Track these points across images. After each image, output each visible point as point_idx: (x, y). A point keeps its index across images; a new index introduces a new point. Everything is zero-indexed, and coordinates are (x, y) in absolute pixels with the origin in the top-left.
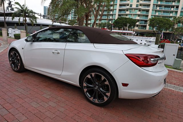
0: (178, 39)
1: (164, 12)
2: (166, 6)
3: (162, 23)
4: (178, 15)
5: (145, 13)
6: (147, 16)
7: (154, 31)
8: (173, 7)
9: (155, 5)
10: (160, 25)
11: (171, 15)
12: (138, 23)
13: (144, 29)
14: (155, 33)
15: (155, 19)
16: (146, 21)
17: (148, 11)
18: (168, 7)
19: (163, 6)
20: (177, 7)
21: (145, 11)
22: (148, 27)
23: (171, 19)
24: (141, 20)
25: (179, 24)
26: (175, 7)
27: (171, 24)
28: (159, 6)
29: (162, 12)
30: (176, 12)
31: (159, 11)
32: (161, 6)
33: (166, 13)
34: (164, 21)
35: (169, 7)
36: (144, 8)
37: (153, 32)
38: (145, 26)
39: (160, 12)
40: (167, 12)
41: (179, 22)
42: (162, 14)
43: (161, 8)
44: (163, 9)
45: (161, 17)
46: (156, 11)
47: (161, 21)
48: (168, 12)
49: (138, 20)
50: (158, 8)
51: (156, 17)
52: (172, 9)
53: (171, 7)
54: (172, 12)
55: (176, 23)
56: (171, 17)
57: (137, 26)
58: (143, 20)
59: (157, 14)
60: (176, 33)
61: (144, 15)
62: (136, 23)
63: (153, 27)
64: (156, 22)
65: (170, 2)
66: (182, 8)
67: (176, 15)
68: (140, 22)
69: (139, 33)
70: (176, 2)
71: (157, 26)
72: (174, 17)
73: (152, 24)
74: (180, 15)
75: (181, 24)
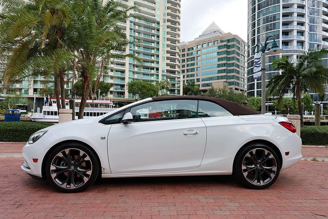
1: (144, 74)
2: (144, 67)
3: (146, 88)
4: (160, 79)
5: (119, 74)
6: (123, 79)
7: (136, 100)
8: (153, 69)
9: (131, 64)
10: (143, 91)
11: (153, 78)
12: (112, 89)
13: (122, 96)
15: (135, 84)
16: (123, 86)
17: (123, 72)
18: (147, 69)
19: (141, 66)
20: (157, 69)
21: (119, 71)
22: (127, 94)
23: (153, 83)
24: (116, 85)
25: (163, 90)
26: (155, 69)
27: (155, 90)
28: (136, 67)
29: (142, 75)
30: (158, 75)
31: (137, 73)
33: (146, 76)
34: (147, 86)
35: (149, 69)
36: (118, 68)
38: (123, 93)
39: (139, 74)
40: (148, 75)
41: (163, 88)
42: (141, 77)
43: (139, 68)
44: (142, 71)
45: (142, 81)
46: (134, 72)
47: (144, 87)
48: (149, 75)
49: (112, 85)
50: (136, 69)
51: (135, 80)
52: (153, 72)
53: (151, 69)
54: (152, 75)
55: (159, 88)
56: (153, 81)
57: (111, 92)
58: (118, 85)
59: (136, 76)
61: (118, 78)
62: (109, 89)
63: (134, 94)
64: (138, 87)
65: (149, 62)
66: (163, 71)
67: (158, 79)
68: (115, 87)
69: (116, 102)
70: (155, 63)
71: (138, 93)
72: (156, 81)
73: (133, 90)
74: (162, 79)
75: (165, 90)
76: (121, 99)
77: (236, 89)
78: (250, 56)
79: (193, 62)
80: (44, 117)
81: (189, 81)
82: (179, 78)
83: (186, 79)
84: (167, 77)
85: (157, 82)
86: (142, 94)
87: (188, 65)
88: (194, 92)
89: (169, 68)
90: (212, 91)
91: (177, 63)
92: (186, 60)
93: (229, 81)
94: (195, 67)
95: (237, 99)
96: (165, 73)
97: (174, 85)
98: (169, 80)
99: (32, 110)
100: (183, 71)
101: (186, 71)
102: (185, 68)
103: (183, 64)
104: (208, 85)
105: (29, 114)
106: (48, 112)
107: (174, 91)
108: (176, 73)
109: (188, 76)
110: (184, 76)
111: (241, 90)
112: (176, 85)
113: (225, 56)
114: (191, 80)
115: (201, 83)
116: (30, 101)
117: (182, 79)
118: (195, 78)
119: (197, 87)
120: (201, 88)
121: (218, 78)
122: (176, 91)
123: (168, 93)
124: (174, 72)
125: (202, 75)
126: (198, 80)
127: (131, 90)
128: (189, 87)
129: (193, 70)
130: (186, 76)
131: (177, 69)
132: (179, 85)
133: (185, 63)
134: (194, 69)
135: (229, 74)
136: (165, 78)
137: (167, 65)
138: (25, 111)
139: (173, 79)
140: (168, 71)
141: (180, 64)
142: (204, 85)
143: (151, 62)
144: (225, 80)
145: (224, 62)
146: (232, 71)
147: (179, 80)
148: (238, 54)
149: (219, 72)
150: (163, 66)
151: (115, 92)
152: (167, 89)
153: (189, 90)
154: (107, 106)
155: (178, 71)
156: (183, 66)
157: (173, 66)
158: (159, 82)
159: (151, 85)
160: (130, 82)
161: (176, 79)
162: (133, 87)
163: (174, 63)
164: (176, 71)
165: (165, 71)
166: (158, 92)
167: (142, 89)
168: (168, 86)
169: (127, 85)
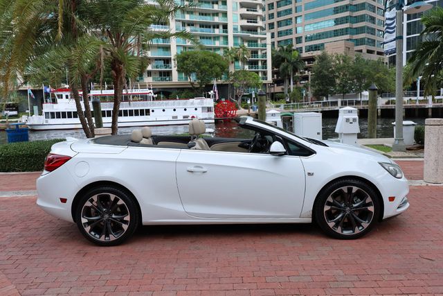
0: (244, 96)
1: (202, 37)
2: (203, 25)
3: (207, 63)
4: (231, 44)
5: (160, 41)
6: (168, 48)
7: (192, 84)
8: (218, 27)
9: (179, 21)
10: (202, 68)
11: (217, 44)
12: (149, 68)
13: (168, 79)
14: (196, 86)
15: (188, 56)
16: (167, 61)
18: (206, 27)
19: (196, 24)
20: (225, 27)
22: (175, 74)
23: (218, 52)
24: (157, 59)
25: (236, 64)
26: (221, 27)
27: (224, 63)
28: (189, 25)
29: (199, 39)
30: (226, 38)
32: (193, 25)
33: (206, 40)
34: (209, 58)
35: (210, 27)
36: (157, 30)
37: (191, 86)
38: (168, 74)
40: (208, 38)
41: (237, 59)
43: (192, 28)
44: (199, 31)
47: (204, 60)
48: (210, 38)
49: (149, 60)
50: (188, 29)
51: (187, 50)
52: (217, 32)
53: (214, 27)
54: (216, 38)
55: (230, 61)
56: (219, 48)
57: (149, 74)
58: (160, 59)
59: (188, 43)
60: (237, 84)
61: (159, 47)
62: (146, 67)
63: (188, 73)
64: (193, 62)
65: (209, 15)
66: (235, 29)
67: (227, 43)
68: (154, 63)
69: (157, 90)
70: (220, 15)
71: (194, 71)
72: (224, 48)
73: (185, 67)
74: (235, 44)
75: (240, 63)
76: (165, 84)
77: (369, 52)
79: (288, 7)
80: (47, 121)
81: (282, 44)
82: (265, 39)
83: (277, 39)
84: (243, 39)
85: (226, 49)
86: (202, 72)
87: (279, 14)
88: (292, 63)
89: (245, 23)
90: (323, 58)
91: (260, 12)
92: (275, 5)
93: (355, 37)
94: (293, 16)
95: (369, 72)
96: (239, 33)
97: (255, 53)
98: (246, 44)
99: (27, 111)
100: (271, 26)
101: (276, 25)
102: (275, 20)
103: (271, 12)
104: (316, 48)
105: (23, 119)
106: (53, 114)
107: (255, 63)
108: (259, 30)
109: (280, 34)
110: (273, 34)
111: (379, 53)
112: (259, 53)
114: (286, 41)
115: (304, 45)
116: (22, 97)
117: (269, 41)
118: (293, 36)
119: (296, 54)
120: (305, 55)
121: (336, 33)
122: (260, 64)
123: (246, 67)
124: (254, 30)
125: (306, 31)
126: (299, 40)
127: (182, 68)
128: (283, 55)
129: (288, 22)
130: (276, 34)
131: (260, 23)
132: (264, 52)
133: (275, 11)
134: (291, 19)
135: (355, 25)
136: (239, 41)
137: (243, 17)
138: (15, 113)
139: (254, 41)
140: (243, 28)
141: (265, 14)
142: (310, 49)
143: (213, 15)
144: (347, 37)
146: (362, 18)
147: (263, 42)
149: (337, 22)
150: (234, 20)
151: (155, 72)
152: (244, 61)
153: (283, 60)
154: (144, 98)
155: (261, 27)
156: (271, 16)
157: (252, 19)
158: (228, 50)
159: (215, 56)
160: (179, 53)
161: (259, 42)
162: (186, 62)
163: (255, 13)
164: (257, 27)
165: (239, 29)
166: (228, 68)
167: (201, 65)
168: (245, 56)
169: (174, 60)
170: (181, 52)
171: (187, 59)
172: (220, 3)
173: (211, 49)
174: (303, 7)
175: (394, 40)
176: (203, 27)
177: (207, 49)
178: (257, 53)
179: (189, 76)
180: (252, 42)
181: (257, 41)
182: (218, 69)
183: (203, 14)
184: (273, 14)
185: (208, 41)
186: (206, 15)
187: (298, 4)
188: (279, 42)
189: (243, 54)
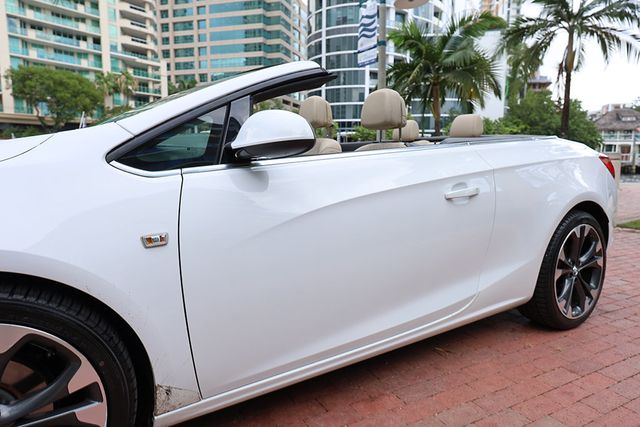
1: (58, 50)
2: (57, 32)
3: (67, 88)
4: (107, 68)
7: (41, 119)
8: (85, 39)
9: (14, 17)
10: (58, 95)
11: (85, 64)
14: (47, 124)
15: (33, 74)
18: (65, 36)
19: (46, 28)
20: (97, 41)
22: (9, 102)
23: (87, 76)
25: (116, 97)
26: (90, 40)
27: (97, 93)
28: (33, 27)
29: (52, 52)
30: (99, 57)
31: (36, 45)
32: (40, 29)
33: (63, 56)
34: (72, 82)
35: (71, 37)
37: (39, 123)
39: (41, 50)
40: (69, 53)
41: (116, 90)
42: (51, 58)
43: (39, 33)
44: (53, 39)
45: (54, 69)
46: (25, 43)
47: (61, 83)
48: (72, 54)
50: (32, 34)
51: (31, 65)
52: (83, 46)
53: (78, 38)
54: (83, 54)
55: (107, 91)
56: (87, 71)
59: (33, 54)
63: (33, 102)
64: (42, 84)
65: (70, 18)
66: (113, 48)
67: (101, 66)
70: (89, 22)
71: (46, 101)
72: (96, 72)
73: (26, 90)
74: (113, 68)
75: (122, 97)
77: (285, 102)
78: (314, 32)
79: (187, 33)
81: (182, 79)
82: (157, 68)
83: (174, 72)
84: (126, 63)
85: (99, 75)
86: (58, 103)
87: (176, 40)
89: (128, 40)
91: (150, 30)
92: (171, 26)
94: (195, 45)
96: (120, 53)
97: (144, 85)
98: (131, 71)
100: (166, 54)
101: (172, 53)
102: (171, 47)
103: (166, 35)
107: (146, 99)
108: (149, 55)
109: (178, 66)
110: (168, 65)
111: (296, 105)
112: (151, 86)
113: (260, 26)
114: (186, 77)
117: (164, 72)
118: (196, 72)
123: (132, 103)
124: (142, 53)
125: (213, 66)
126: (203, 78)
127: (22, 92)
129: (189, 52)
130: (173, 66)
131: (150, 45)
132: (157, 86)
133: (170, 34)
134: (192, 49)
136: (120, 66)
137: (124, 31)
139: (143, 69)
140: (126, 48)
141: (158, 35)
143: (77, 19)
145: (259, 40)
147: (156, 73)
148: (287, 26)
149: (249, 62)
150: (112, 32)
152: (128, 93)
155: (153, 52)
156: (166, 41)
157: (142, 37)
158: (103, 74)
159: (81, 81)
160: (16, 68)
161: (150, 71)
162: (28, 82)
163: (142, 30)
164: (147, 50)
165: (120, 48)
166: (103, 101)
167: (55, 91)
168: (130, 87)
169: (6, 77)
170: (20, 67)
171: (30, 79)
172: (88, 4)
173: (74, 71)
174: (208, 36)
175: (375, 47)
176: (59, 34)
177: (67, 69)
178: (147, 85)
179: (36, 106)
180: (139, 69)
181: (147, 70)
182: (88, 101)
183: (58, 15)
184: (167, 39)
185: (69, 57)
186: (63, 17)
187: (201, 31)
188: (177, 76)
189: (127, 83)
